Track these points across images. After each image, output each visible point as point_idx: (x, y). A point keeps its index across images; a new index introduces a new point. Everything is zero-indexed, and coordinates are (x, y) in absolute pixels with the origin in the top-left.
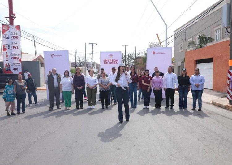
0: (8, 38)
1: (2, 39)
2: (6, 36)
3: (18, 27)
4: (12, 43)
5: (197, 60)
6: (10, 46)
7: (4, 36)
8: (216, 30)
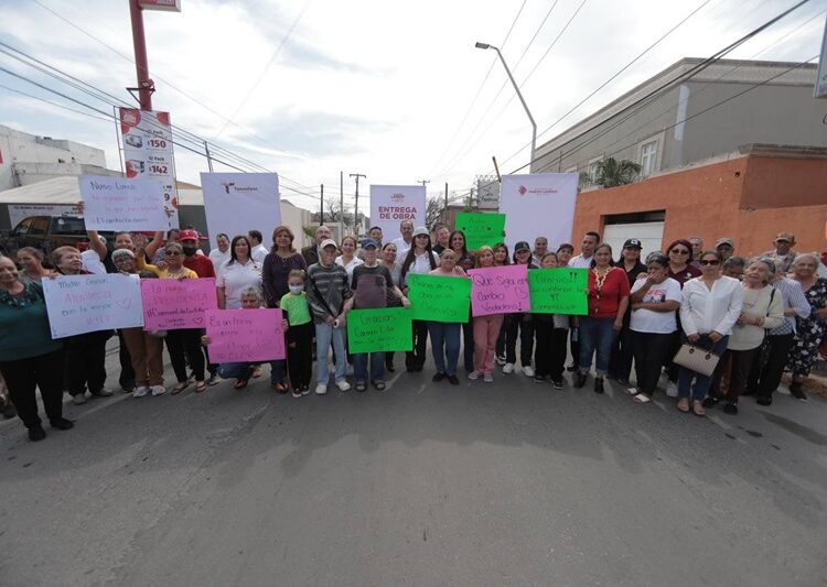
0: (139, 146)
1: (122, 147)
2: (132, 140)
3: (164, 117)
4: (151, 158)
5: (606, 216)
6: (147, 166)
7: (128, 138)
8: (645, 146)
